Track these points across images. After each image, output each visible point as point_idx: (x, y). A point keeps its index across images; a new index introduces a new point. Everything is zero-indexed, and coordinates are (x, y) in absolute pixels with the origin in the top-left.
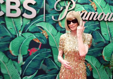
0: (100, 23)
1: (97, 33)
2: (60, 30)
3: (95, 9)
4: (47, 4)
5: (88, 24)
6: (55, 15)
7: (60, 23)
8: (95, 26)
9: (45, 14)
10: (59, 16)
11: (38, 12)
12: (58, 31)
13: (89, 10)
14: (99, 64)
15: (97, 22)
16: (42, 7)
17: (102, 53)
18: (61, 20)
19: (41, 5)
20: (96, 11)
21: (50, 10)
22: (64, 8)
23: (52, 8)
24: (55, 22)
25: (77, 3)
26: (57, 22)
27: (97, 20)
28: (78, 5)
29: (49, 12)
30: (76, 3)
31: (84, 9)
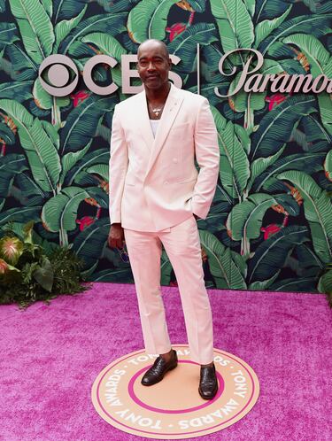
0: (317, 99)
1: (311, 120)
2: (231, 117)
3: (307, 69)
4: (203, 63)
5: (292, 101)
6: (221, 85)
7: (232, 102)
8: (307, 107)
9: (201, 84)
10: (229, 87)
11: (185, 81)
12: (228, 120)
13: (294, 71)
14: (317, 190)
15: (311, 96)
16: (193, 70)
17: (323, 165)
18: (235, 96)
19: (191, 65)
20: (309, 72)
21: (210, 74)
22: (240, 69)
23: (215, 70)
24: (221, 101)
25: (266, 57)
26: (226, 101)
27: (311, 93)
28: (270, 62)
29: (207, 79)
30: (264, 58)
31: (282, 70)
